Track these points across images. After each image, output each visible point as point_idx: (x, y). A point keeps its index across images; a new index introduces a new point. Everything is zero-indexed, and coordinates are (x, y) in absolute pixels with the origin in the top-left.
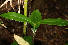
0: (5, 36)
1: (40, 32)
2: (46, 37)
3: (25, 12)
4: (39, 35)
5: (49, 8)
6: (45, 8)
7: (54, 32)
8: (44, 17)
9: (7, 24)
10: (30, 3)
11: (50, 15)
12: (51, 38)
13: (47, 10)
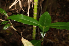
0: (15, 36)
1: (51, 33)
2: (58, 38)
3: (35, 13)
4: (51, 36)
5: (62, 8)
6: (58, 8)
7: (66, 33)
8: (56, 17)
9: (18, 24)
10: (42, 3)
11: (62, 15)
12: (63, 40)
13: (60, 10)
